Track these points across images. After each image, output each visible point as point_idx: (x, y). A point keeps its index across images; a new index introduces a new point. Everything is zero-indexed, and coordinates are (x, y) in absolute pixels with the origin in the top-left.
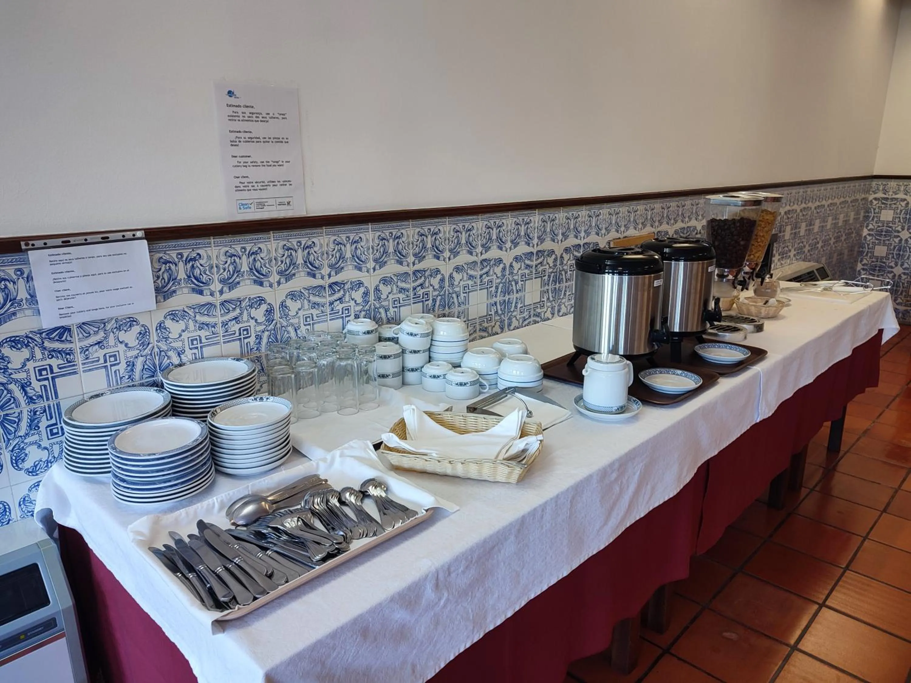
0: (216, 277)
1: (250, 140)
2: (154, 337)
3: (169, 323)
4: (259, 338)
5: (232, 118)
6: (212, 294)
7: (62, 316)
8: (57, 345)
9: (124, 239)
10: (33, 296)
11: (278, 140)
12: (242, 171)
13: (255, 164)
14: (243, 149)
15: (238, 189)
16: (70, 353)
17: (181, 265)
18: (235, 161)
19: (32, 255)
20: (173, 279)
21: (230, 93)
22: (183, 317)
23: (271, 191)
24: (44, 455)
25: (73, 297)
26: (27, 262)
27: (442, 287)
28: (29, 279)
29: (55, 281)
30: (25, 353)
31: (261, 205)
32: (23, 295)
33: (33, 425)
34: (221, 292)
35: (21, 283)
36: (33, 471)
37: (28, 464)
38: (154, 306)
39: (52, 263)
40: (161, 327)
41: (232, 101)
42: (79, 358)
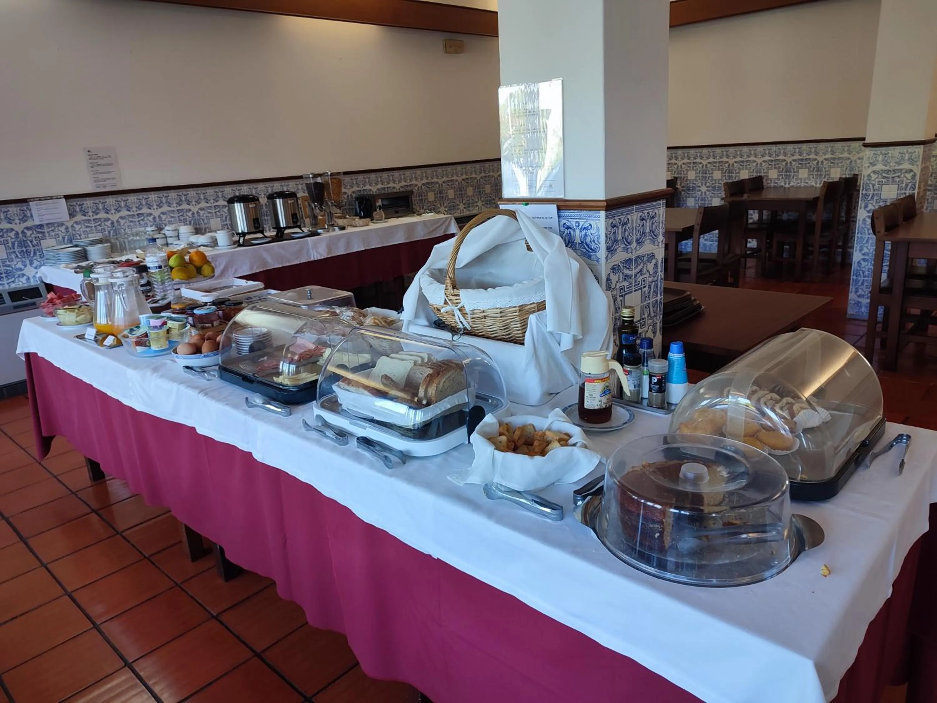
0: (90, 211)
1: (98, 165)
2: (70, 230)
3: (75, 225)
4: (109, 232)
5: (90, 159)
6: (89, 216)
7: (41, 221)
8: (40, 230)
9: (57, 198)
10: (32, 216)
11: (108, 165)
12: (96, 176)
13: (100, 173)
14: (96, 168)
15: (95, 182)
16: (44, 233)
17: (77, 207)
18: (93, 173)
19: (31, 203)
20: (75, 211)
21: (89, 151)
22: (80, 224)
23: (107, 182)
24: (39, 263)
25: (43, 215)
26: (29, 205)
27: (194, 217)
28: (30, 210)
29: (38, 211)
30: (31, 232)
31: (105, 187)
32: (29, 215)
33: (35, 254)
34: (93, 216)
35: (28, 211)
36: (36, 268)
37: (34, 265)
38: (68, 219)
39: (37, 205)
40: (72, 226)
41: (89, 153)
42: (47, 234)
